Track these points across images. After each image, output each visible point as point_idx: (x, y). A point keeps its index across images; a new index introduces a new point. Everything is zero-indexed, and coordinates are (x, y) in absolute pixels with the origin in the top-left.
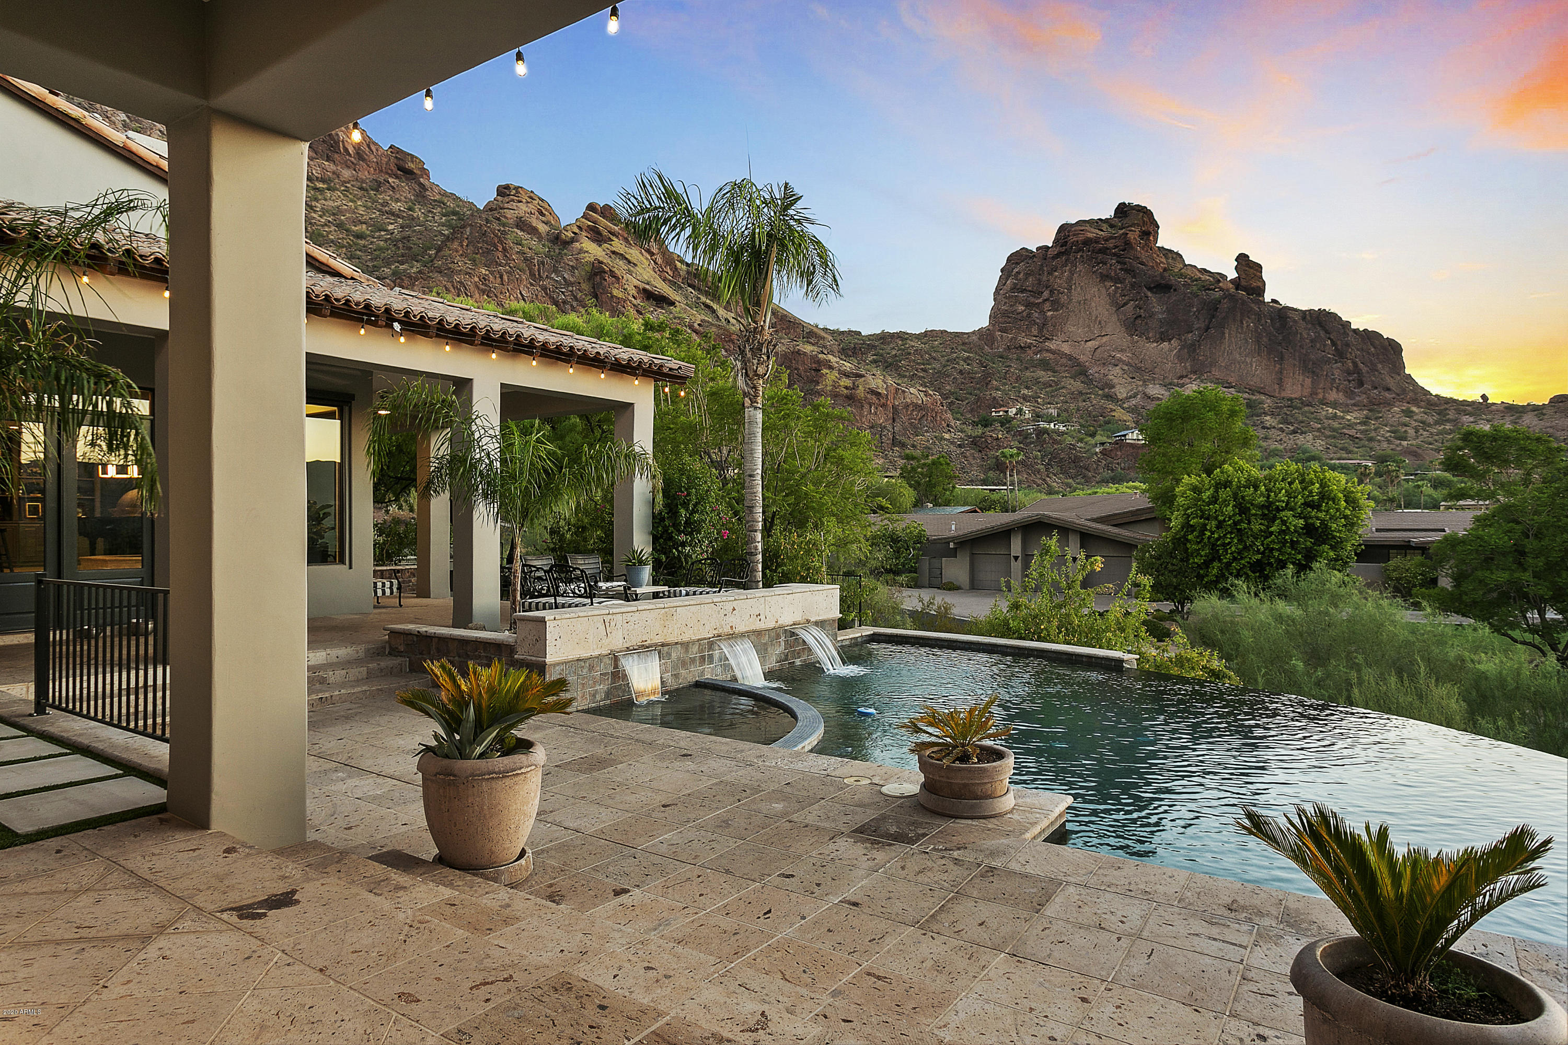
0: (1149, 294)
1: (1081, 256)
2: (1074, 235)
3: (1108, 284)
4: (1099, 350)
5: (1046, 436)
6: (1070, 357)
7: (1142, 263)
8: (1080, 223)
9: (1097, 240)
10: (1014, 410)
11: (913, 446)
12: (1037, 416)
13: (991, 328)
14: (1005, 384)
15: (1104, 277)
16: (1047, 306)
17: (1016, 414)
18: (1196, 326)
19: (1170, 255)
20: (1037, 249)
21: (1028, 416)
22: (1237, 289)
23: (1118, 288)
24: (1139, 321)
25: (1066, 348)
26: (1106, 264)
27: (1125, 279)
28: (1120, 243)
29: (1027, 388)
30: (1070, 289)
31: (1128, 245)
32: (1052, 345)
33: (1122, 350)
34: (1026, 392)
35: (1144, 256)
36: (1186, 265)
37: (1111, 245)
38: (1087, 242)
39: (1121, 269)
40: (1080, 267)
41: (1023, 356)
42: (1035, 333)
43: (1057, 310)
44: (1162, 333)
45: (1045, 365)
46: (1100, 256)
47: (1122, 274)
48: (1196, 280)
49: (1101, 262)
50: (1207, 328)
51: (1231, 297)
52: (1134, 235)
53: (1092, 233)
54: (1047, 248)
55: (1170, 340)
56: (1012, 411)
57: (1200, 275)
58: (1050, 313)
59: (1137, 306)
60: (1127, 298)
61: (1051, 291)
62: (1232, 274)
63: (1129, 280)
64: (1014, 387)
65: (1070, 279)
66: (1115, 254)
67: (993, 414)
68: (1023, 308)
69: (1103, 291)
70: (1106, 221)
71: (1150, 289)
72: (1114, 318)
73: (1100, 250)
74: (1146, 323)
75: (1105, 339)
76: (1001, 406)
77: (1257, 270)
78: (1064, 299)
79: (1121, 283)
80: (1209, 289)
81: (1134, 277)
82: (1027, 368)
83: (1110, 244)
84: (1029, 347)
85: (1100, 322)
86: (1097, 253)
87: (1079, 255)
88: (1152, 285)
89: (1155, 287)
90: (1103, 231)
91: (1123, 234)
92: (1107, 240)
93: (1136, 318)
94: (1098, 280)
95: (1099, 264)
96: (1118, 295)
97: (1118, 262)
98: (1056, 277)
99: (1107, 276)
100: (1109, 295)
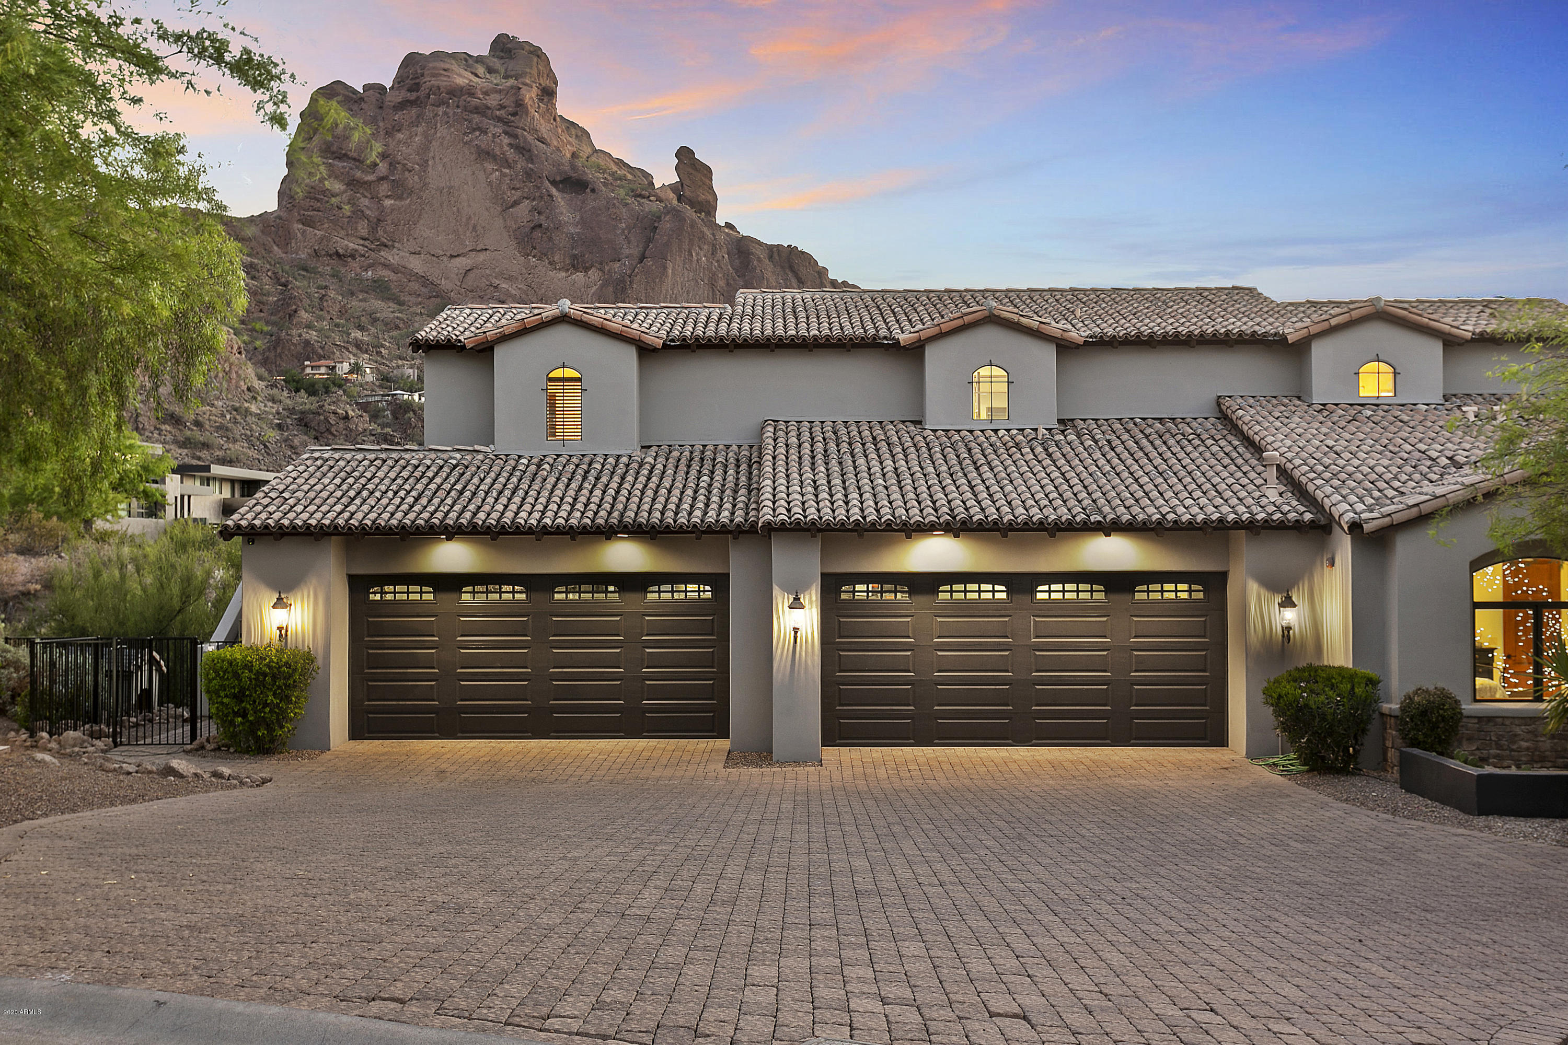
0: (554, 191)
1: (445, 113)
2: (434, 75)
3: (489, 166)
4: (471, 275)
5: (411, 414)
6: (424, 280)
7: (542, 140)
8: (437, 55)
9: (470, 91)
10: (346, 367)
11: (198, 424)
12: (386, 380)
13: (284, 214)
14: (321, 318)
15: (484, 154)
16: (384, 188)
17: (350, 372)
18: (626, 252)
19: (574, 131)
20: (366, 87)
21: (369, 376)
22: (679, 200)
23: (504, 175)
24: (537, 234)
25: (416, 265)
26: (486, 133)
27: (515, 162)
28: (509, 101)
29: (361, 328)
30: (424, 164)
31: (520, 107)
32: (392, 257)
33: (510, 278)
34: (357, 334)
35: (544, 128)
36: (596, 151)
37: (495, 103)
38: (455, 92)
39: (510, 145)
40: (442, 131)
41: (343, 270)
42: (364, 232)
43: (400, 198)
44: (575, 257)
45: (380, 288)
46: (476, 118)
47: (510, 153)
48: (616, 178)
49: (479, 129)
50: (642, 258)
51: (670, 210)
52: (530, 95)
53: (462, 78)
54: (380, 88)
55: (586, 270)
56: (344, 368)
57: (615, 168)
58: (388, 203)
59: (534, 209)
60: (519, 193)
61: (391, 164)
63: (521, 164)
64: (337, 325)
65: (425, 148)
66: (499, 119)
67: (308, 370)
68: (343, 188)
69: (481, 175)
70: (479, 59)
71: (554, 183)
72: (499, 223)
73: (476, 108)
74: (550, 239)
75: (482, 257)
76: (320, 357)
77: (705, 175)
78: (412, 180)
79: (509, 167)
80: (641, 196)
81: (531, 160)
82: (352, 294)
83: (493, 101)
84: (353, 257)
85: (474, 228)
86: (471, 112)
87: (441, 110)
88: (558, 178)
89: (561, 182)
90: (476, 75)
91: (512, 87)
92: (486, 93)
93: (533, 228)
94: (473, 157)
95: (474, 130)
96: (504, 187)
97: (506, 133)
98: (399, 141)
99: (488, 153)
100: (490, 184)
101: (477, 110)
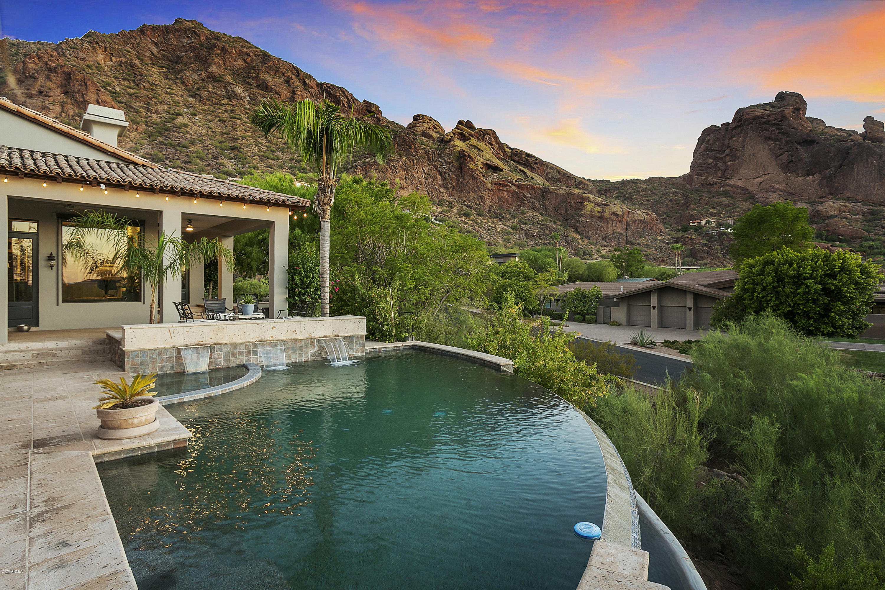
0: (799, 147)
2: (747, 114)
3: (770, 143)
4: (763, 184)
5: (725, 236)
6: (743, 189)
7: (794, 128)
8: (751, 107)
9: (762, 117)
10: (704, 222)
11: (639, 244)
12: (720, 225)
13: (691, 174)
14: (699, 207)
15: (767, 139)
16: (728, 158)
17: (705, 224)
18: (833, 165)
19: (815, 121)
20: (722, 125)
21: (713, 224)
22: (864, 139)
23: (777, 144)
24: (791, 164)
25: (740, 183)
26: (768, 130)
27: (782, 139)
28: (778, 117)
29: (714, 208)
30: (743, 147)
31: (784, 117)
32: (731, 182)
33: (779, 183)
34: (712, 210)
35: (795, 123)
36: (827, 127)
38: (756, 118)
39: (779, 133)
40: (750, 134)
41: (712, 189)
42: (720, 175)
43: (735, 161)
44: (808, 170)
45: (726, 194)
46: (764, 126)
47: (779, 136)
48: (834, 136)
49: (765, 130)
50: (841, 166)
51: (859, 145)
52: (788, 111)
53: (759, 112)
54: (728, 124)
55: (813, 175)
56: (703, 222)
57: (836, 132)
58: (730, 163)
59: (790, 155)
60: (783, 150)
61: (730, 150)
62: (861, 130)
63: (784, 139)
64: (705, 208)
65: (744, 141)
66: (774, 124)
67: (691, 224)
68: (712, 161)
69: (766, 147)
70: (769, 104)
71: (799, 144)
72: (774, 163)
74: (797, 165)
75: (767, 177)
76: (696, 219)
77: (879, 126)
78: (739, 154)
79: (779, 141)
80: (843, 141)
81: (788, 137)
82: (714, 197)
83: (772, 118)
84: (716, 184)
85: (764, 166)
86: (762, 124)
87: (750, 127)
88: (801, 141)
89: (803, 142)
90: (766, 110)
91: (781, 111)
92: (769, 116)
93: (789, 162)
94: (763, 141)
95: (763, 131)
96: (776, 149)
97: (777, 129)
98: (734, 141)
99: (769, 138)
100: (770, 149)
101: (764, 123)
